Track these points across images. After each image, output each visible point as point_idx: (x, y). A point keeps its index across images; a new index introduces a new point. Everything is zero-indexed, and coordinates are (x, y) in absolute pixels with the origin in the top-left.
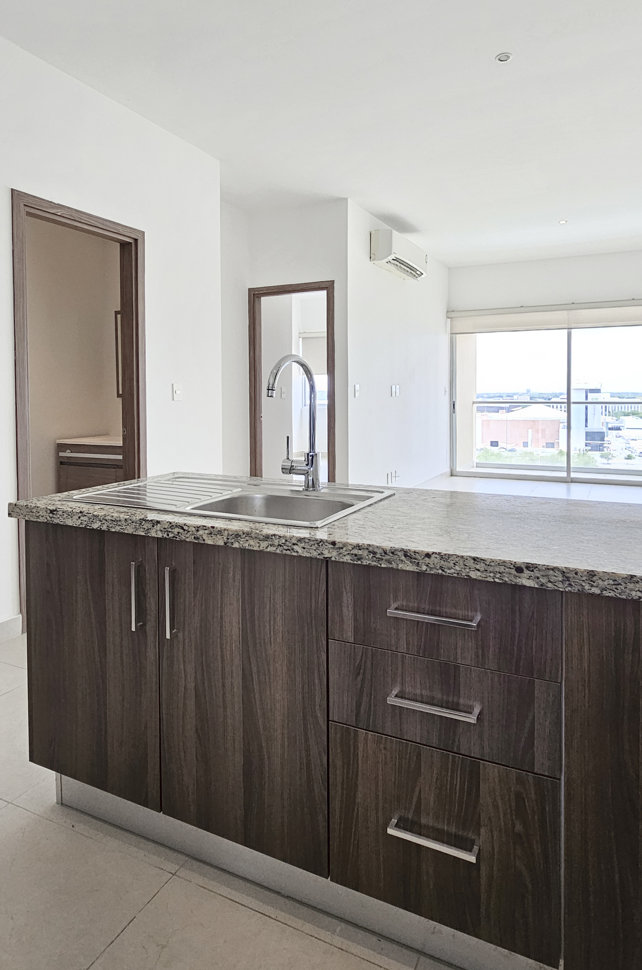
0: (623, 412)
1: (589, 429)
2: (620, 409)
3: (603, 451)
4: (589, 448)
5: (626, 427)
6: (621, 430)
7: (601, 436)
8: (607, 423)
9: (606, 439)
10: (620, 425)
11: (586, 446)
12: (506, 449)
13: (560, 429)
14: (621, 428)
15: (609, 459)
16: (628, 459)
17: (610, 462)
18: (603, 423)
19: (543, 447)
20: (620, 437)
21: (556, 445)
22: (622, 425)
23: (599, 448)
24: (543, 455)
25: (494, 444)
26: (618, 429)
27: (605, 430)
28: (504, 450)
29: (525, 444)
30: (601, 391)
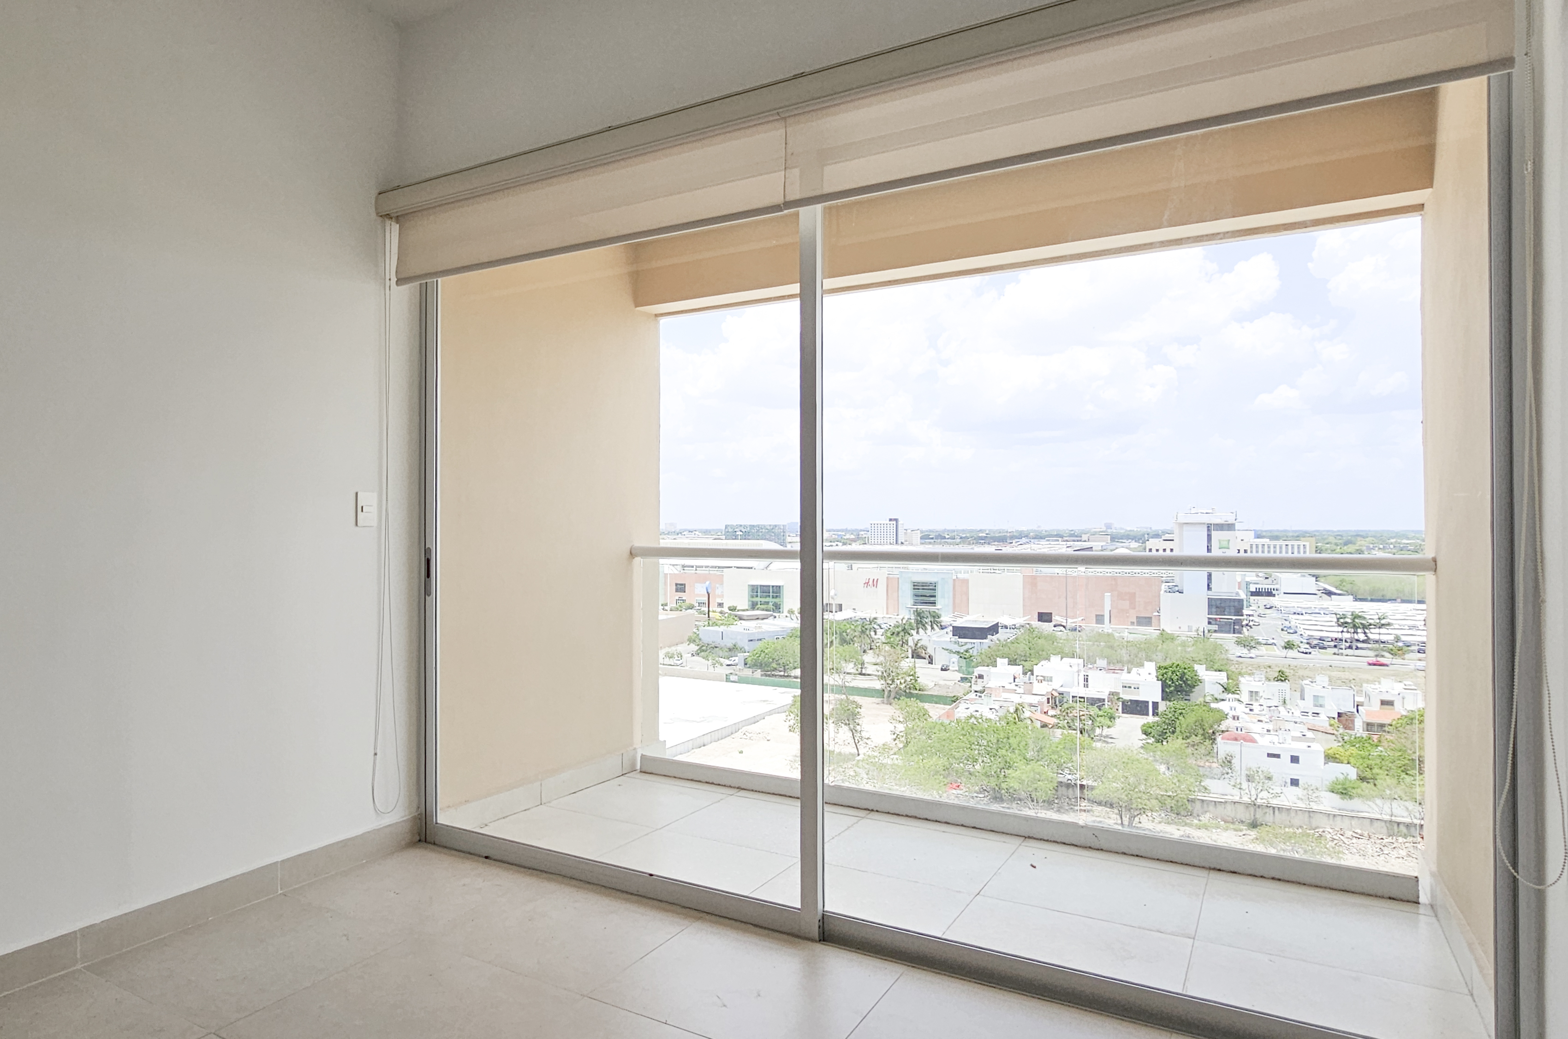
1: (1214, 594)
3: (1240, 633)
4: (1215, 627)
5: (1283, 590)
6: (1274, 595)
7: (1237, 607)
8: (1248, 584)
9: (1245, 612)
10: (1272, 587)
11: (1209, 623)
12: (1064, 627)
13: (1162, 592)
14: (1274, 592)
15: (1254, 648)
16: (1286, 648)
18: (1239, 583)
19: (1132, 623)
20: (1272, 607)
21: (1154, 621)
22: (1275, 587)
23: (1235, 627)
24: (1131, 637)
25: (1044, 617)
26: (1269, 594)
27: (1243, 596)
28: (1062, 628)
29: (1100, 619)
30: (1236, 528)
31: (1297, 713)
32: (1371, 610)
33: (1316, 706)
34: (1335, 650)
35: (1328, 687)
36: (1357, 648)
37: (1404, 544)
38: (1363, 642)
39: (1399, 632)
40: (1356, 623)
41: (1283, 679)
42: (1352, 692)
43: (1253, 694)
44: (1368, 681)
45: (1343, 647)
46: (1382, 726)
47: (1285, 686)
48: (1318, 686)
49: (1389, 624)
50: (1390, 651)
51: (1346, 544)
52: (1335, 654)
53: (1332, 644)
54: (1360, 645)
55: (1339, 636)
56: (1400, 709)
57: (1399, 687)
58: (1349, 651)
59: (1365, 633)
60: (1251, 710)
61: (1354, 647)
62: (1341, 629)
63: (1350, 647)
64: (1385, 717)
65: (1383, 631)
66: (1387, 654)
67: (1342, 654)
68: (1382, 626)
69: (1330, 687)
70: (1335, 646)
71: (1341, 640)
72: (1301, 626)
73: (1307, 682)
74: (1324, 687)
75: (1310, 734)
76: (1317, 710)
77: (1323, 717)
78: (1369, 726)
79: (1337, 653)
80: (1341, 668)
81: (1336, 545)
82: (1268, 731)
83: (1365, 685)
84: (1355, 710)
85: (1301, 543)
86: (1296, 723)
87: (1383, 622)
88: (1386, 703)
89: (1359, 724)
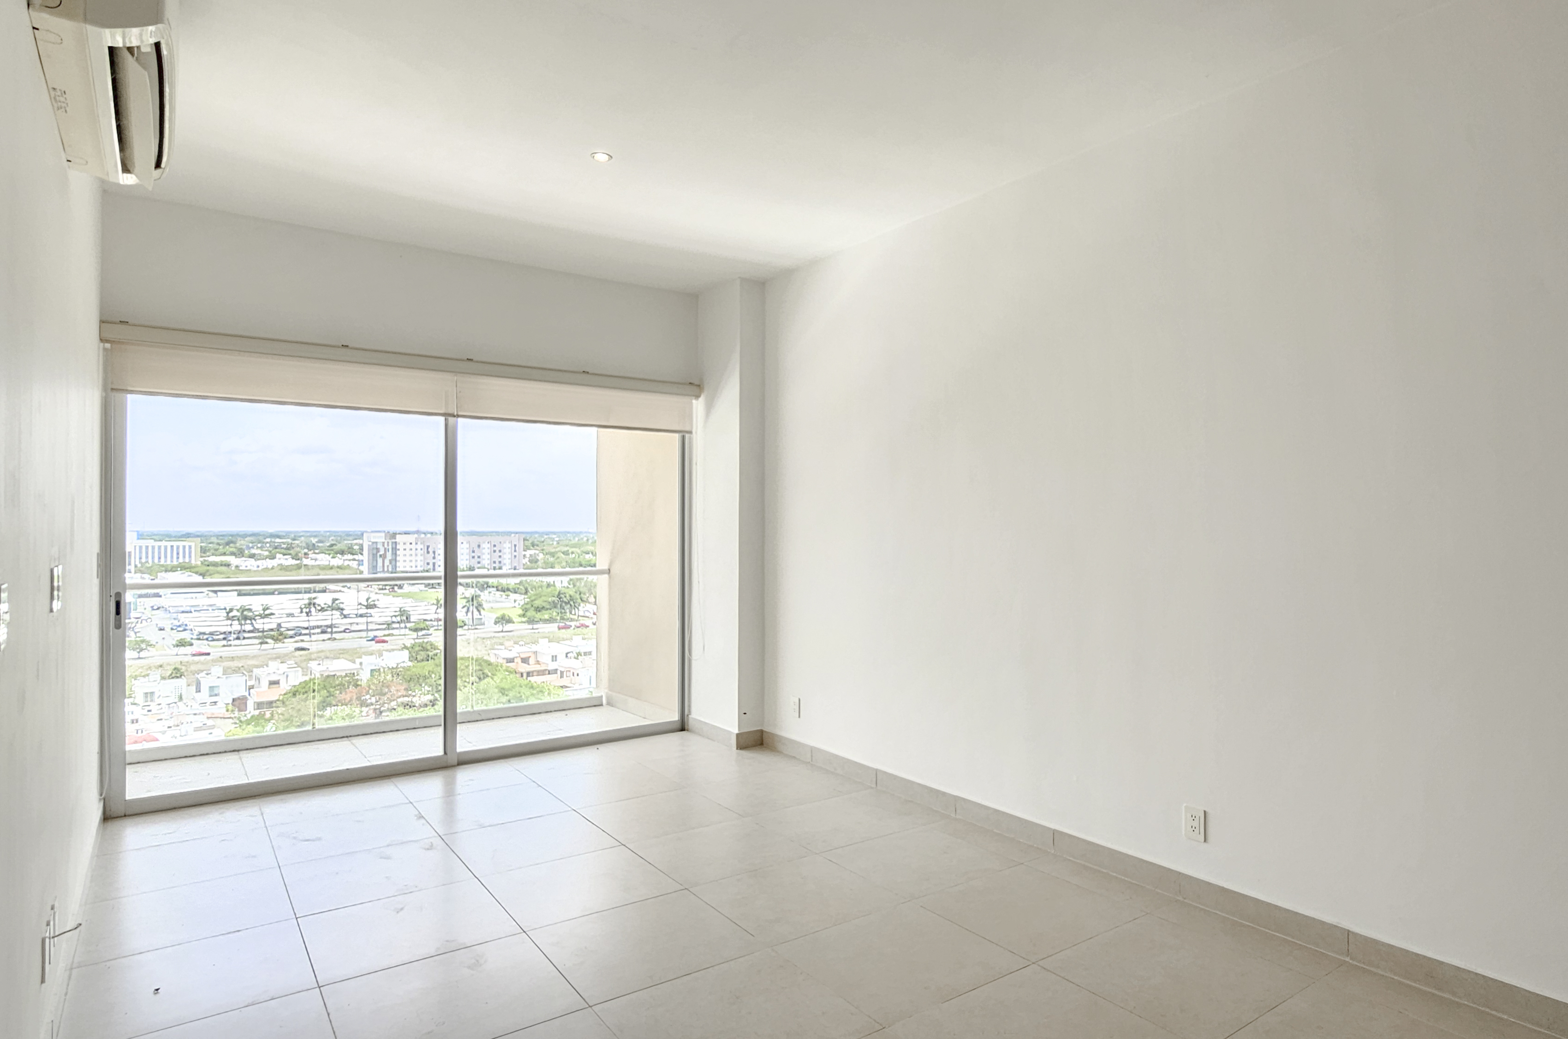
0: (163, 566)
2: (156, 560)
15: (142, 650)
16: (177, 646)
17: (142, 654)
20: (158, 608)
31: (196, 706)
32: (256, 603)
33: (211, 696)
34: (225, 642)
35: (222, 676)
36: (244, 638)
37: (278, 543)
38: (249, 632)
39: (279, 621)
40: (245, 615)
41: (178, 675)
42: (244, 678)
43: (149, 695)
44: (257, 667)
45: (231, 638)
46: (271, 702)
47: (182, 682)
48: (214, 677)
49: (272, 614)
50: (272, 638)
51: (228, 544)
52: (224, 646)
53: (222, 636)
54: (246, 635)
55: (229, 629)
56: (285, 687)
57: (284, 667)
58: (237, 642)
59: (252, 624)
60: (149, 711)
61: (242, 638)
62: (229, 622)
63: (238, 638)
64: (274, 694)
65: (266, 620)
66: (269, 641)
67: (230, 645)
68: (267, 616)
69: (225, 676)
70: (224, 639)
71: (230, 633)
72: (190, 623)
73: (203, 674)
74: (218, 677)
75: (210, 722)
76: (214, 699)
77: (221, 704)
78: (259, 705)
79: (226, 644)
80: (231, 658)
81: (219, 544)
82: (169, 727)
83: (255, 670)
84: (247, 694)
85: (187, 544)
86: (195, 714)
87: (267, 612)
88: (274, 683)
89: (250, 704)
